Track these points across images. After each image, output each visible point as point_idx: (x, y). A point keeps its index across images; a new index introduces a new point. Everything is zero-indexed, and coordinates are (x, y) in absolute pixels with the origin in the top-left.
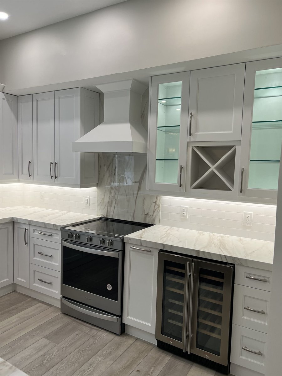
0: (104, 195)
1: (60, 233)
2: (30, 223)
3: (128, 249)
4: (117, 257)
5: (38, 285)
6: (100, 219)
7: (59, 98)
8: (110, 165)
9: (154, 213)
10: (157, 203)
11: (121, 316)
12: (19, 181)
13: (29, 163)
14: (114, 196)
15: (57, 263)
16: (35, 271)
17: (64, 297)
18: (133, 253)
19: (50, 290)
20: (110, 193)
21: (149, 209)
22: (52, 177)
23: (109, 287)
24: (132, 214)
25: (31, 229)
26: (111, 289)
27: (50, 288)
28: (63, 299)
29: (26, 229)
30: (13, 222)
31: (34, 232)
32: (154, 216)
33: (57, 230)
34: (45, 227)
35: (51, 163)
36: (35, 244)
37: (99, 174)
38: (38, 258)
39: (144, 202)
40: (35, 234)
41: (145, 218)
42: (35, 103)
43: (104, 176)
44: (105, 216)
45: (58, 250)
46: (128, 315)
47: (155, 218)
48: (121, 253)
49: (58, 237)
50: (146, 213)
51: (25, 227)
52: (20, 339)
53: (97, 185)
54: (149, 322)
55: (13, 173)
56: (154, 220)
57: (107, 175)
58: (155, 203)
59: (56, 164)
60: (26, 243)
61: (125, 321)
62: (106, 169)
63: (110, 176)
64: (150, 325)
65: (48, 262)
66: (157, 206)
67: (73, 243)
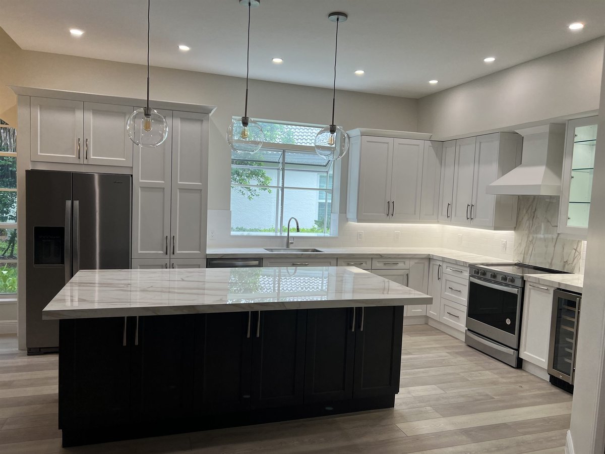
0: (522, 240)
1: (468, 270)
2: (443, 260)
3: (527, 287)
4: (516, 293)
5: (447, 319)
6: (516, 265)
7: (480, 143)
8: (529, 208)
9: (573, 261)
10: (578, 250)
11: (518, 350)
12: (438, 222)
13: (449, 204)
14: (532, 241)
15: (464, 299)
16: (445, 305)
17: (468, 330)
18: (532, 291)
19: (457, 323)
20: (528, 237)
21: (569, 256)
22: (468, 218)
23: (508, 322)
24: (550, 261)
25: (444, 265)
26: (510, 323)
27: (457, 322)
28: (468, 331)
29: (439, 266)
30: (429, 259)
31: (447, 268)
32: (573, 265)
33: (466, 267)
34: (456, 264)
35: (468, 205)
36: (446, 280)
37: (518, 217)
38: (449, 293)
39: (563, 249)
40: (447, 270)
41: (564, 266)
42: (458, 147)
43: (523, 218)
44: (521, 262)
45: (466, 286)
46: (525, 351)
47: (574, 267)
48: (520, 290)
49: (466, 274)
50: (565, 261)
51: (439, 263)
52: (428, 348)
53: (515, 229)
54: (543, 358)
55: (433, 215)
56: (573, 269)
57: (526, 218)
58: (576, 250)
59: (472, 206)
60: (439, 279)
61: (521, 356)
62: (525, 211)
63: (528, 220)
64: (544, 361)
65: (458, 297)
66: (577, 253)
67: (479, 278)
